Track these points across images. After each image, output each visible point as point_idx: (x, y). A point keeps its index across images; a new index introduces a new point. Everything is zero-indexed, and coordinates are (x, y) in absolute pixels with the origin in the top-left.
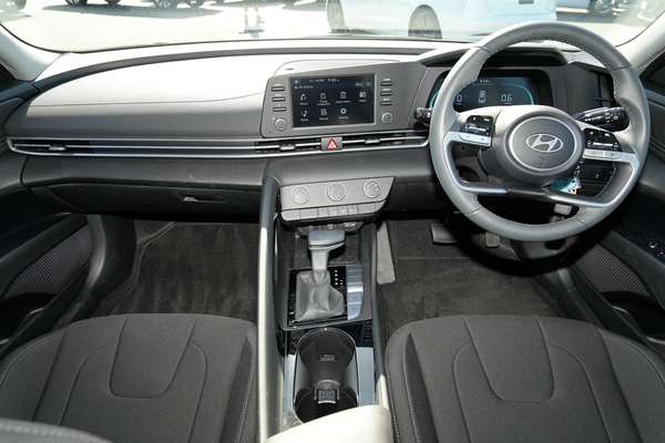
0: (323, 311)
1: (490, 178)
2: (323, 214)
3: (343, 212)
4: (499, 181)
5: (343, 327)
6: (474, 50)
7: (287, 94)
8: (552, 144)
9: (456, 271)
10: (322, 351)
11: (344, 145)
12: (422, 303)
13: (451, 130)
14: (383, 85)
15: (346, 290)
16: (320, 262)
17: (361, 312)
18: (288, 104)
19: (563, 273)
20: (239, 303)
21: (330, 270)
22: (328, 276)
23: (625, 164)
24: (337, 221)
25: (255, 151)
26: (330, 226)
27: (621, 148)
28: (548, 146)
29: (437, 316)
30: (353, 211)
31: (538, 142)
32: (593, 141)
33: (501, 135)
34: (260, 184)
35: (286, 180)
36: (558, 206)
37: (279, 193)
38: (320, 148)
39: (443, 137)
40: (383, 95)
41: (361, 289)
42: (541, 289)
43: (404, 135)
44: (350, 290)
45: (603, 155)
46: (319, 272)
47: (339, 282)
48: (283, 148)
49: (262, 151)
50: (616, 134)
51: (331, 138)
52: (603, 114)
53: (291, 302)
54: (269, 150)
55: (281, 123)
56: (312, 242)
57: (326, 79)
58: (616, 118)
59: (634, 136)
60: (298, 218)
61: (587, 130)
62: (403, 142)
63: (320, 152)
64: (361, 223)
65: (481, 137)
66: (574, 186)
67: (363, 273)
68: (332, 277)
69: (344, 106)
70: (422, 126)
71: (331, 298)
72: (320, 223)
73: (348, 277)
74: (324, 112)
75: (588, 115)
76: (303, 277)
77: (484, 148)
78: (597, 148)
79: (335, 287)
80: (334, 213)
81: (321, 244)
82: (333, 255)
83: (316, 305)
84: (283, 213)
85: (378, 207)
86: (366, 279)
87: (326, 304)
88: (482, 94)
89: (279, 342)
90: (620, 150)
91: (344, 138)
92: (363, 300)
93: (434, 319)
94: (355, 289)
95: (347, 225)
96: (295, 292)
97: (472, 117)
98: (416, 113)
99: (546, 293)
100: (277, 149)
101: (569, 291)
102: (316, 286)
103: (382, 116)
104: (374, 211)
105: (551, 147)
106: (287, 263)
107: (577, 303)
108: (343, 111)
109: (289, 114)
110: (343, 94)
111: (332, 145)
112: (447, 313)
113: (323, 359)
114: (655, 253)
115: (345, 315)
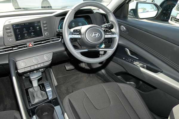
0: (40, 99)
1: (82, 47)
2: (33, 68)
3: (39, 66)
4: (85, 47)
5: (48, 102)
6: (71, 11)
7: (12, 30)
8: (97, 35)
9: (75, 77)
10: (43, 112)
11: (35, 45)
12: (67, 89)
13: (69, 35)
14: (44, 24)
15: (46, 90)
16: (35, 84)
17: (53, 96)
18: (13, 33)
19: (103, 71)
20: (6, 106)
21: (39, 85)
22: (39, 87)
23: (115, 38)
24: (37, 70)
25: (3, 51)
26: (35, 72)
27: (113, 33)
28: (96, 36)
29: (73, 92)
30: (42, 65)
31: (93, 35)
32: (106, 33)
33: (83, 34)
34: (8, 62)
35: (17, 59)
36: (100, 52)
37: (15, 64)
38: (27, 47)
39: (67, 37)
40: (44, 27)
41: (51, 89)
42: (98, 76)
43: (53, 39)
44: (47, 90)
45: (109, 36)
46: (36, 87)
47: (43, 88)
48: (14, 49)
49: (6, 51)
50: (111, 30)
51: (30, 43)
52: (106, 25)
53: (29, 99)
54: (8, 50)
55: (12, 40)
56: (31, 78)
57: (24, 24)
58: (110, 26)
59: (115, 30)
60: (24, 71)
61: (104, 30)
62: (53, 41)
63: (27, 48)
64: (45, 69)
65: (78, 36)
66: (103, 46)
67: (50, 84)
68: (40, 88)
69: (32, 32)
70: (60, 35)
71: (42, 94)
72: (31, 71)
73: (45, 86)
74: (26, 35)
75: (103, 26)
76: (30, 90)
77: (79, 39)
78: (108, 34)
79: (42, 90)
80: (36, 67)
81: (34, 78)
82: (39, 80)
83: (37, 98)
84: (18, 71)
85: (50, 62)
86: (51, 85)
87: (41, 96)
88: (73, 24)
89: (29, 113)
90: (113, 34)
91: (34, 42)
92: (52, 92)
93: (72, 93)
94: (49, 89)
95: (41, 70)
96: (29, 95)
97: (74, 30)
98: (57, 31)
99: (100, 78)
100: (12, 49)
101: (106, 75)
102: (36, 92)
103: (45, 34)
104: (49, 64)
105: (97, 36)
106: (23, 87)
107: (108, 78)
108: (32, 34)
109: (14, 37)
110: (31, 28)
111: (31, 45)
112: (76, 90)
113: (44, 114)
114: (125, 60)
115: (48, 98)
